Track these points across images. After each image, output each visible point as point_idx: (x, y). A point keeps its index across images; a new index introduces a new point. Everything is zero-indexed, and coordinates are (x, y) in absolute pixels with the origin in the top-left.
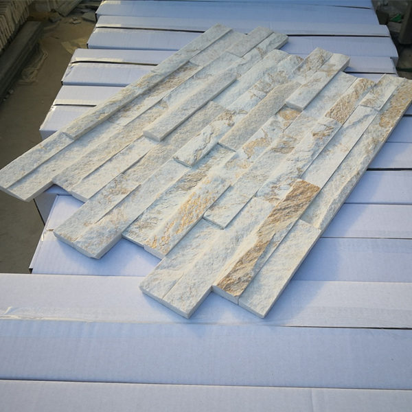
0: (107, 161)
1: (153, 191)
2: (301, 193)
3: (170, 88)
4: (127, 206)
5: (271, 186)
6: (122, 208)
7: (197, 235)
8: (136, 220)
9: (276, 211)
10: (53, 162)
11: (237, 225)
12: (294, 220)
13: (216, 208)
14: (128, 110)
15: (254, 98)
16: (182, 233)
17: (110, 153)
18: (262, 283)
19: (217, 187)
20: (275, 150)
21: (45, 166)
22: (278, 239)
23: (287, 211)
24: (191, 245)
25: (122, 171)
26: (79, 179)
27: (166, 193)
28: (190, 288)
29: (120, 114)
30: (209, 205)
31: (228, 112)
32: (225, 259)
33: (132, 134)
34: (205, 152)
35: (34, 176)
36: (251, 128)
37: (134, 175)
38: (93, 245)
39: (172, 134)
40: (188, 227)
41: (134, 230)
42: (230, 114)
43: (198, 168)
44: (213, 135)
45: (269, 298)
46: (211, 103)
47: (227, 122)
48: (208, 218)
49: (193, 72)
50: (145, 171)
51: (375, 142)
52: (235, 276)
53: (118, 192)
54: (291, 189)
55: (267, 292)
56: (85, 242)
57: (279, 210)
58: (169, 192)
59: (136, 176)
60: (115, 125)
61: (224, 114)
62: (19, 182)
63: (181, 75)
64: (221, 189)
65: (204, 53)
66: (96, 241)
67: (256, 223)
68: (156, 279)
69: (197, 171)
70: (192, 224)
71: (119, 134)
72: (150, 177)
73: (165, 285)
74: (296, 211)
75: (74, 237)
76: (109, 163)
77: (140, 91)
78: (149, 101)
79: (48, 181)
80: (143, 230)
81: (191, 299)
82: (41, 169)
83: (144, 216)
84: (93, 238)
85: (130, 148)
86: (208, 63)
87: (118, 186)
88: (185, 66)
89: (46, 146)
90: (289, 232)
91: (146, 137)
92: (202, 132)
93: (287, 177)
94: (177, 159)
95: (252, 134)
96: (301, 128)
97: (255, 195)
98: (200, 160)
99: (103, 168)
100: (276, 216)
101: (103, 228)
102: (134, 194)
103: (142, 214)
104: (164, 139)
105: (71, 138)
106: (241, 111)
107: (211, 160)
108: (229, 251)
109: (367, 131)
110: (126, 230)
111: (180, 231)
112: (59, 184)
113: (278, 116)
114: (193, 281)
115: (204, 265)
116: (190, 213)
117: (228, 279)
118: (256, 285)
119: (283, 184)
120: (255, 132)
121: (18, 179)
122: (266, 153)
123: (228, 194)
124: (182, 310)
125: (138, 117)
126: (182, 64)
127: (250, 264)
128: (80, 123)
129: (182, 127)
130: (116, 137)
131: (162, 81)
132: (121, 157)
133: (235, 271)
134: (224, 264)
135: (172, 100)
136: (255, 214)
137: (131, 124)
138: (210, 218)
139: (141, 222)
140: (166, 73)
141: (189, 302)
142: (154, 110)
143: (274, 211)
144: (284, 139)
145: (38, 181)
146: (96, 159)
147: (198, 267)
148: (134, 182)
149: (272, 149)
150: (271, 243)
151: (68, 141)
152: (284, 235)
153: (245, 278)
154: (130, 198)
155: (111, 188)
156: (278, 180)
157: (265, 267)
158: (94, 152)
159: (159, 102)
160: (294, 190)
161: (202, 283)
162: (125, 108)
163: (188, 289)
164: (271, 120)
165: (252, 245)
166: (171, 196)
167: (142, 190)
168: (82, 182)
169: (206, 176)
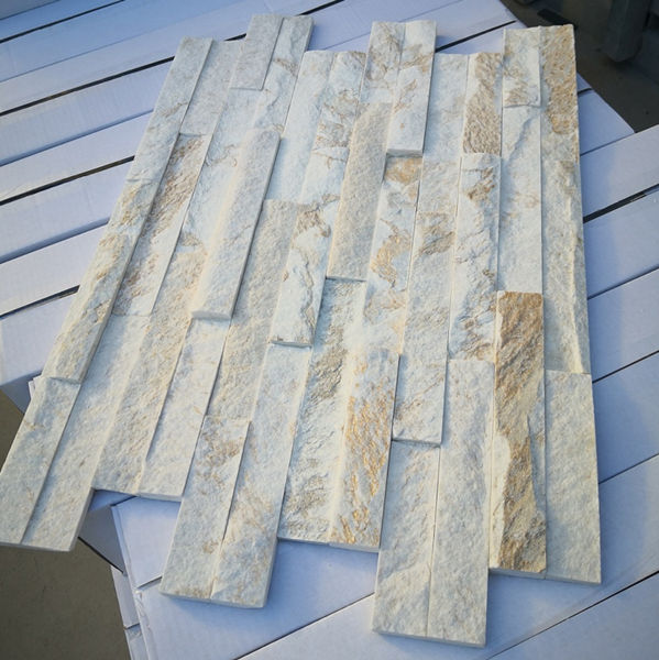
0: (166, 400)
1: (278, 424)
2: (521, 318)
3: (180, 200)
4: (253, 476)
5: (463, 324)
6: (248, 484)
7: (404, 479)
8: (285, 498)
9: (502, 371)
10: (69, 448)
11: (458, 429)
12: (539, 375)
13: (403, 410)
14: (135, 278)
15: (334, 164)
16: (379, 489)
17: (159, 381)
18: (564, 523)
19: (382, 370)
20: (426, 251)
21: (60, 461)
22: (538, 427)
23: (518, 363)
24: (406, 504)
25: (203, 410)
26: (139, 461)
27: (302, 418)
28: (459, 592)
29: (127, 293)
30: (390, 411)
31: (306, 210)
32: (477, 505)
33: (171, 323)
34: (316, 305)
35: (53, 491)
36: (362, 225)
37: (227, 407)
38: (246, 587)
39: (244, 295)
40: (382, 472)
41: (294, 519)
42: (312, 213)
43: (322, 342)
44: (312, 266)
45: (589, 545)
46: (269, 202)
47: (316, 229)
48: (403, 437)
49: (201, 152)
50: (242, 391)
51: (568, 167)
52: (518, 534)
53: (221, 457)
54: (499, 318)
55: (579, 536)
56: (230, 588)
57: (505, 367)
58: (304, 414)
59: (231, 408)
60: (131, 319)
61: (302, 215)
62: (34, 517)
63: (182, 165)
64: (390, 370)
65: (196, 108)
66: (245, 575)
67: (482, 409)
68: (393, 602)
69: (326, 347)
70: (385, 461)
71: (150, 335)
72: (256, 399)
73: (414, 606)
74: (532, 356)
75: (203, 586)
76: (169, 404)
77: (134, 233)
78: (162, 243)
79: (86, 492)
80: (310, 511)
81: (472, 611)
82: (56, 471)
83: (294, 484)
84: (237, 574)
85: (187, 355)
86: (214, 125)
87: (216, 443)
88: (179, 148)
89: (38, 420)
90: (546, 402)
91: (200, 319)
92: (288, 267)
93: (477, 297)
94: (280, 342)
95: (370, 235)
96: (439, 191)
97: (450, 356)
98: (317, 324)
99: (167, 418)
100: (506, 381)
101: (244, 544)
102: (251, 446)
103: (288, 480)
104: (234, 313)
105: (71, 383)
106: (327, 199)
107: (334, 317)
108: (475, 486)
109: (544, 153)
110: (281, 527)
111: (374, 486)
112: (109, 489)
113: (389, 181)
114: (455, 576)
115: (451, 534)
116: (369, 442)
117: (509, 545)
118: (556, 532)
119: (479, 312)
120: (373, 227)
121: (30, 511)
122: (416, 263)
123: (407, 372)
124: (471, 641)
125: (163, 285)
126: (172, 145)
127: (526, 498)
128: (71, 345)
129: (250, 274)
130: (149, 344)
131: (158, 194)
132: (183, 381)
133: (510, 523)
134: (482, 515)
135: (199, 225)
136: (471, 392)
137: (159, 305)
138: (407, 436)
139: (295, 499)
140: (157, 175)
141: (472, 619)
142: (181, 258)
143: (498, 373)
144: (428, 223)
145: (66, 498)
146: (142, 405)
147: (444, 543)
148: (236, 422)
149: (421, 251)
150: (531, 438)
151: (72, 391)
152: (542, 413)
153: (536, 530)
154: (250, 459)
155: (205, 454)
156: (469, 309)
157: (550, 491)
158: (131, 392)
159: (180, 239)
160: (506, 318)
161: (470, 571)
162: (128, 277)
163: (456, 595)
164: (383, 194)
165: (507, 459)
166: (312, 419)
167: (260, 432)
168: (149, 466)
169: (345, 352)
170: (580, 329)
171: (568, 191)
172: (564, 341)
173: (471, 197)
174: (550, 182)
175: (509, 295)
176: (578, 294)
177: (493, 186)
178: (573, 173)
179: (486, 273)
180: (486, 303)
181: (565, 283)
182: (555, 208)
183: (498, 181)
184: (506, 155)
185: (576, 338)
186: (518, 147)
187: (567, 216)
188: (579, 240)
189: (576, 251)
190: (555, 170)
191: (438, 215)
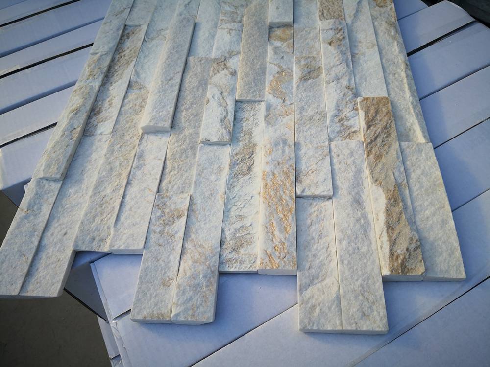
0: (126, 186)
1: (211, 195)
2: (377, 112)
3: (128, 63)
4: (197, 230)
5: (337, 120)
6: (193, 236)
7: (309, 222)
8: (222, 243)
9: (370, 146)
10: (55, 224)
11: (344, 185)
12: (396, 145)
13: (302, 177)
14: (99, 112)
15: (233, 33)
16: (292, 229)
17: (120, 174)
18: (431, 239)
19: (283, 151)
20: (304, 79)
21: (48, 234)
22: (402, 178)
23: (379, 140)
24: (313, 239)
25: (155, 190)
26: (109, 228)
27: (229, 189)
28: (362, 294)
29: (94, 120)
30: (293, 178)
31: (217, 61)
32: (366, 233)
33: (127, 138)
34: (231, 117)
35: (43, 255)
36: (258, 66)
37: (173, 187)
38: (198, 308)
39: (178, 115)
40: (293, 218)
41: (230, 256)
42: (222, 62)
43: (238, 141)
44: (225, 94)
45: (453, 253)
46: (191, 58)
47: (226, 72)
48: (305, 194)
49: (142, 35)
50: (182, 175)
52: (401, 249)
53: (171, 219)
54: (362, 113)
55: (444, 247)
56: (186, 310)
57: (371, 143)
58: (230, 186)
59: (176, 187)
60: (98, 137)
61: (215, 65)
62: (29, 274)
63: (128, 43)
64: (289, 152)
65: (135, 10)
66: (197, 299)
67: (359, 171)
68: (313, 307)
69: (240, 144)
70: (294, 211)
71: (112, 145)
72: (194, 179)
73: (330, 308)
74: (389, 135)
75: (164, 311)
76: (129, 188)
77: (97, 84)
78: (117, 89)
79: (69, 253)
80: (242, 250)
81: (375, 307)
82: (45, 241)
83: (228, 233)
84: (190, 299)
85: (140, 156)
86: (149, 18)
87: (167, 211)
88: (125, 33)
89: (30, 207)
90: (404, 162)
91: (148, 133)
92: (209, 95)
93: (344, 102)
94: (207, 143)
95: (264, 73)
97: (330, 140)
98: (233, 130)
99: (128, 198)
100: (373, 152)
101: (194, 277)
102: (193, 211)
103: (223, 230)
104: (173, 126)
105: (55, 180)
106: (231, 54)
107: (244, 124)
108: (362, 221)
110: (221, 263)
111: (288, 228)
112: (87, 249)
113: (272, 41)
114: (358, 283)
115: (350, 255)
116: (280, 199)
117: (395, 258)
118: (427, 247)
119: (347, 112)
120: (265, 68)
121: (26, 270)
122: (298, 86)
123: (302, 152)
124: (377, 329)
125: (119, 114)
126: (120, 32)
127: (402, 225)
128: (54, 155)
129: (182, 101)
130: (111, 151)
131: (113, 60)
132: (139, 173)
133: (393, 243)
134: (370, 240)
135: (143, 76)
136: (350, 161)
137: (117, 126)
138: (307, 193)
139: (230, 243)
140: (111, 49)
141: (375, 313)
142: (131, 97)
143: (367, 147)
144: (303, 62)
145: (54, 259)
146: (108, 191)
147: (346, 262)
148: (181, 196)
149: (301, 79)
150: (398, 186)
151: (56, 186)
152: (402, 169)
153: (413, 245)
154: (193, 219)
155: (159, 218)
156: (339, 110)
157: (418, 219)
158: (100, 183)
159: (130, 85)
160: (367, 113)
161: (368, 279)
162: (94, 111)
163: (361, 297)
164: (270, 50)
165: (383, 201)
166: (236, 189)
167: (199, 201)
168: (116, 230)
169: (255, 145)
170: (418, 116)
171: (394, 38)
172: (408, 125)
173: (330, 45)
174: (381, 34)
175: (366, 99)
176: (412, 95)
177: (344, 38)
178: (395, 27)
179: (348, 87)
180: (351, 106)
181: (402, 90)
182: (387, 48)
183: (346, 34)
184: (349, 21)
185: (416, 122)
186: (356, 15)
187: (396, 52)
188: (407, 64)
189: (405, 71)
190: (383, 27)
191: (309, 57)
